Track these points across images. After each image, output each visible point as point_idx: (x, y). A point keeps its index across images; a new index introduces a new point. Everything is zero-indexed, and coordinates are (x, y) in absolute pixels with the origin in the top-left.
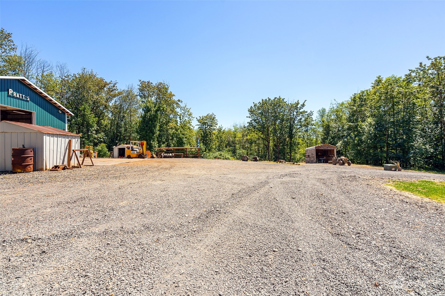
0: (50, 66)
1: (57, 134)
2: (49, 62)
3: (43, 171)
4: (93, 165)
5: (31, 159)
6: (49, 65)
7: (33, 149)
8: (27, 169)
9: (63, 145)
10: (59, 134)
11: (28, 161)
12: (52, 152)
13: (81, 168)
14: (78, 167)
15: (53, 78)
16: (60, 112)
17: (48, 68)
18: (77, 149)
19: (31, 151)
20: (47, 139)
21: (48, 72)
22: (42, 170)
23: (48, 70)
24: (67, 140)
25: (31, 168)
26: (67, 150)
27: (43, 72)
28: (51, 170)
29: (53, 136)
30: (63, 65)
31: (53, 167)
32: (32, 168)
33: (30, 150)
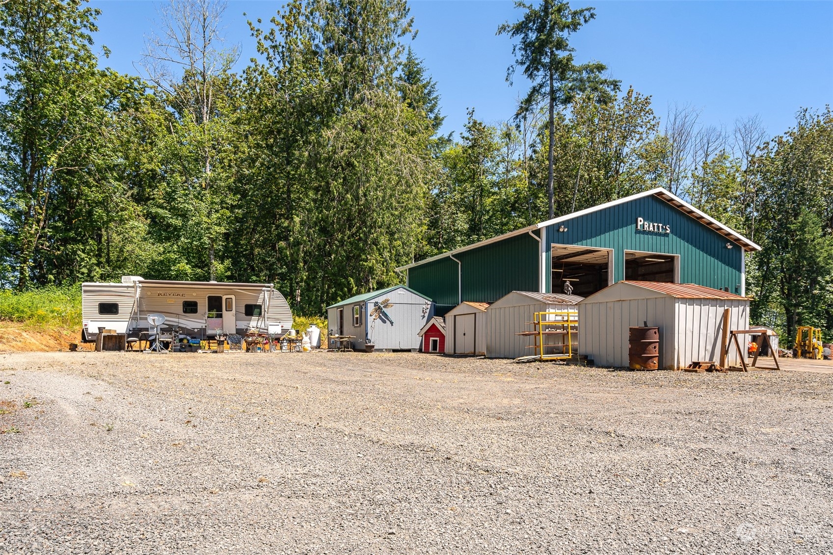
0: (721, 138)
1: (701, 299)
2: (719, 129)
3: (674, 370)
4: (778, 369)
5: (655, 348)
6: (720, 135)
7: (658, 329)
8: (649, 364)
9: (712, 321)
10: (704, 299)
11: (650, 350)
12: (689, 334)
13: (746, 371)
14: (740, 370)
15: (728, 165)
16: (730, 247)
17: (717, 143)
18: (741, 328)
19: (655, 333)
20: (681, 309)
21: (715, 153)
22: (671, 368)
23: (716, 149)
24: (721, 310)
25: (655, 363)
26: (721, 331)
27: (707, 156)
28: (686, 371)
29: (691, 302)
30: (751, 123)
31: (690, 365)
32: (657, 364)
33: (654, 330)
